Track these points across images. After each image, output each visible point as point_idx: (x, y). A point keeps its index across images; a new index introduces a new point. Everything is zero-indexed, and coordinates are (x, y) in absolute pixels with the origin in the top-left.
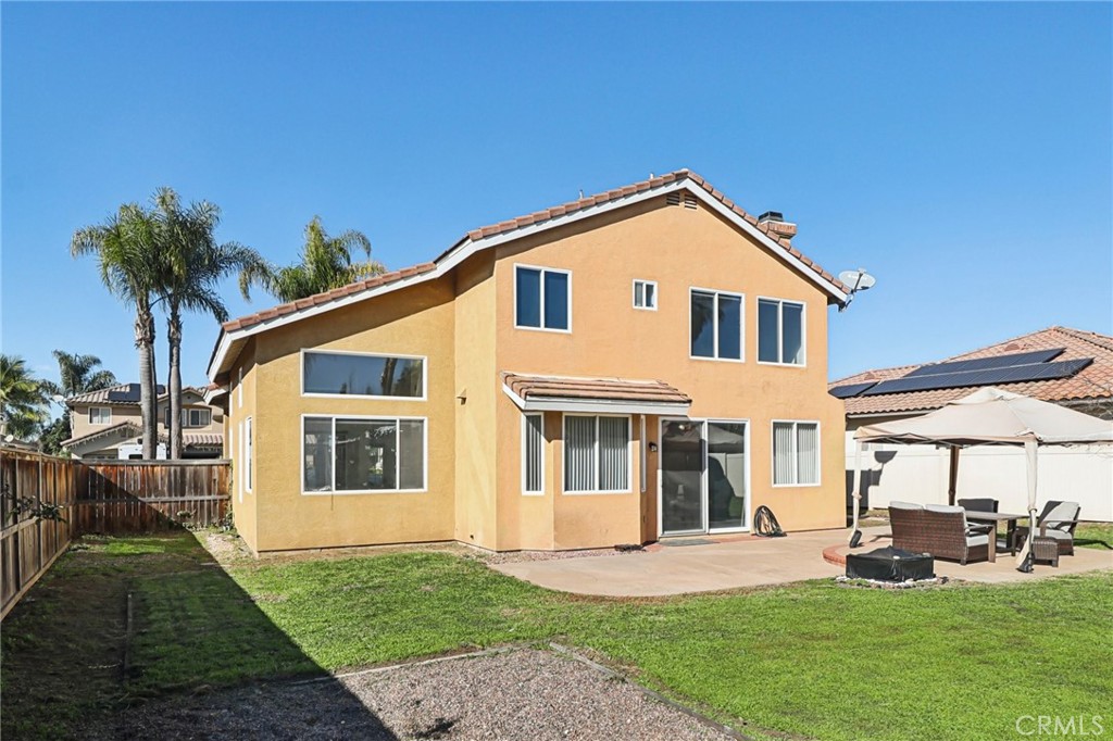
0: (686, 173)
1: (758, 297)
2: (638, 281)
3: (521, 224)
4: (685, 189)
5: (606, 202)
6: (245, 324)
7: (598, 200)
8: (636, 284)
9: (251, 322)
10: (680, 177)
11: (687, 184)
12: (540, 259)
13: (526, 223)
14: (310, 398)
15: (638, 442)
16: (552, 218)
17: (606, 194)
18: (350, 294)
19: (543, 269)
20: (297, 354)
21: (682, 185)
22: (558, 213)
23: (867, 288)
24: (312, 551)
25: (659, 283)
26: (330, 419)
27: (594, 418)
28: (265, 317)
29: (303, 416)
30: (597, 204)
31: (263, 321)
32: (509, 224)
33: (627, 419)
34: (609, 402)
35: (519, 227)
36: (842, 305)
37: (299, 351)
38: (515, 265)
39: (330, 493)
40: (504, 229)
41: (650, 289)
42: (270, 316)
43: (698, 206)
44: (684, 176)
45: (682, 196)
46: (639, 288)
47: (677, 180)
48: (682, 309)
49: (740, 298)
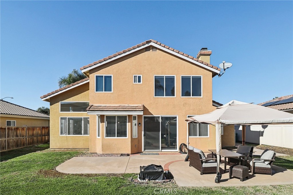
0: (151, 40)
1: (181, 76)
3: (95, 64)
4: (151, 46)
5: (122, 54)
6: (45, 96)
7: (119, 54)
8: (134, 76)
9: (46, 96)
10: (148, 42)
11: (152, 44)
12: (102, 73)
13: (97, 63)
14: (62, 113)
15: (130, 123)
16: (105, 61)
17: (122, 52)
18: (68, 87)
19: (104, 75)
20: (59, 103)
21: (150, 44)
22: (106, 59)
23: (229, 68)
24: (62, 149)
25: (142, 75)
26: (67, 118)
27: (115, 116)
28: (49, 95)
29: (60, 117)
30: (119, 55)
31: (49, 96)
32: (91, 64)
33: (127, 116)
34: (114, 112)
35: (94, 65)
36: (219, 75)
37: (59, 102)
38: (95, 75)
39: (66, 135)
40: (90, 66)
41: (139, 77)
42: (50, 94)
43: (157, 50)
44: (150, 42)
45: (151, 48)
46: (135, 77)
47: (147, 43)
48: (151, 82)
49: (174, 77)
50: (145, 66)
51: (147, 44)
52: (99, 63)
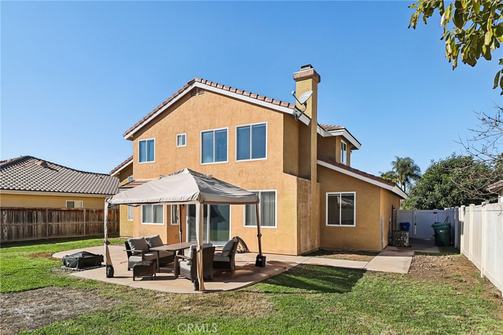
1: (236, 126)
2: (179, 135)
4: (196, 87)
5: (162, 107)
6: (113, 172)
8: (178, 136)
10: (191, 83)
11: (196, 84)
12: (145, 136)
16: (145, 120)
17: (162, 104)
19: (147, 140)
21: (193, 86)
25: (187, 133)
31: (116, 170)
38: (139, 141)
41: (184, 137)
43: (205, 92)
44: (193, 82)
45: (197, 90)
46: (180, 137)
47: (191, 85)
48: (197, 143)
49: (226, 129)
50: (190, 119)
51: (190, 87)
52: (140, 124)
